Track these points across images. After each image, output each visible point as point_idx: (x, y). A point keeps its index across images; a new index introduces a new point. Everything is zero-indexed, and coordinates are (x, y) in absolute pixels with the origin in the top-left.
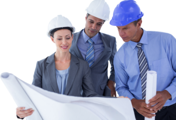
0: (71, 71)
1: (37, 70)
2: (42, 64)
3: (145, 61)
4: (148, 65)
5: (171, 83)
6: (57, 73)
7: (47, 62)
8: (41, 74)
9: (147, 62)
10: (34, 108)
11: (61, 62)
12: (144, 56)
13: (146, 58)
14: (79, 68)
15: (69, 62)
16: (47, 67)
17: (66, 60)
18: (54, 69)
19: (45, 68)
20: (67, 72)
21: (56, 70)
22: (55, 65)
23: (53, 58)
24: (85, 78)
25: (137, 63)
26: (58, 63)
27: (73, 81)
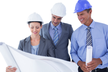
0: (40, 46)
1: (20, 46)
2: (23, 42)
3: (91, 38)
4: (92, 40)
5: (104, 55)
6: (32, 48)
7: (26, 41)
8: (22, 48)
9: (92, 38)
10: (17, 67)
11: (34, 41)
12: (91, 35)
13: (91, 36)
14: (45, 45)
15: (39, 41)
16: (26, 44)
17: (37, 40)
18: (30, 45)
19: (25, 45)
20: (38, 47)
21: (31, 46)
22: (31, 42)
23: (29, 39)
24: (49, 51)
25: (86, 38)
26: (32, 41)
27: (41, 52)
